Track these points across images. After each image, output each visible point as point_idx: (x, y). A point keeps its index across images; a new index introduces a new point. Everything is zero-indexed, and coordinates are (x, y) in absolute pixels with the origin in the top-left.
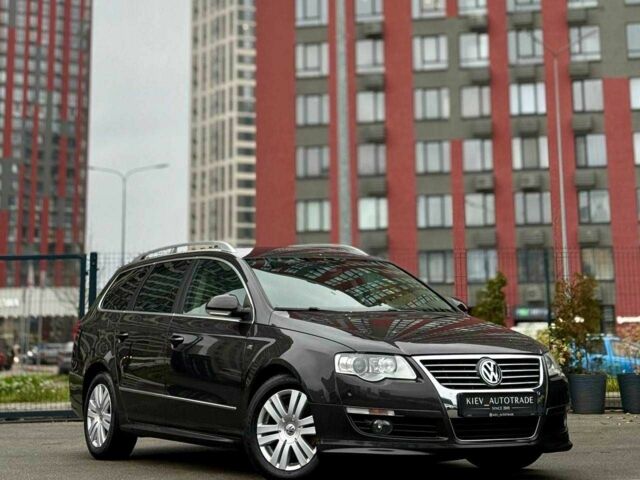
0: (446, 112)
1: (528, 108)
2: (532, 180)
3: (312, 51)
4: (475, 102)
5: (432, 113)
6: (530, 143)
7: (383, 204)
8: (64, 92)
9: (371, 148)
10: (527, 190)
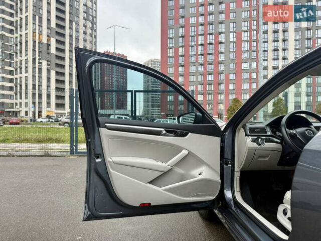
0: (195, 80)
1: (210, 79)
2: (210, 92)
3: (171, 69)
4: (200, 78)
5: (192, 80)
6: (210, 86)
10: (209, 94)
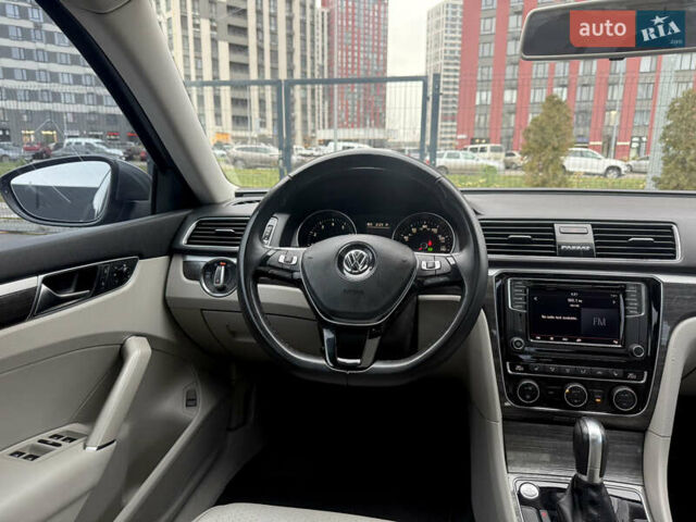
7: (515, 92)
8: (378, 53)
9: (512, 67)
